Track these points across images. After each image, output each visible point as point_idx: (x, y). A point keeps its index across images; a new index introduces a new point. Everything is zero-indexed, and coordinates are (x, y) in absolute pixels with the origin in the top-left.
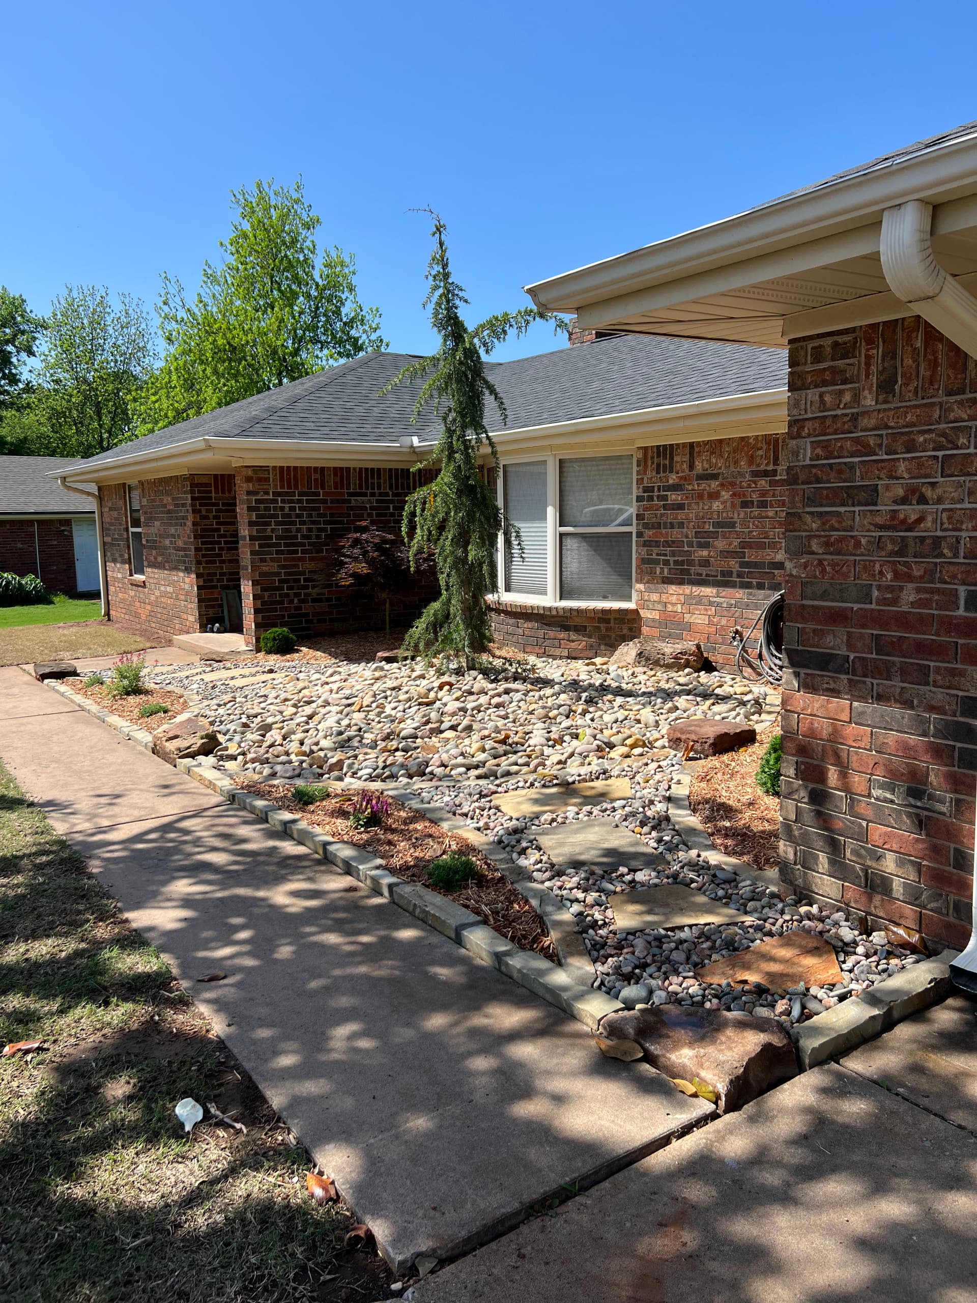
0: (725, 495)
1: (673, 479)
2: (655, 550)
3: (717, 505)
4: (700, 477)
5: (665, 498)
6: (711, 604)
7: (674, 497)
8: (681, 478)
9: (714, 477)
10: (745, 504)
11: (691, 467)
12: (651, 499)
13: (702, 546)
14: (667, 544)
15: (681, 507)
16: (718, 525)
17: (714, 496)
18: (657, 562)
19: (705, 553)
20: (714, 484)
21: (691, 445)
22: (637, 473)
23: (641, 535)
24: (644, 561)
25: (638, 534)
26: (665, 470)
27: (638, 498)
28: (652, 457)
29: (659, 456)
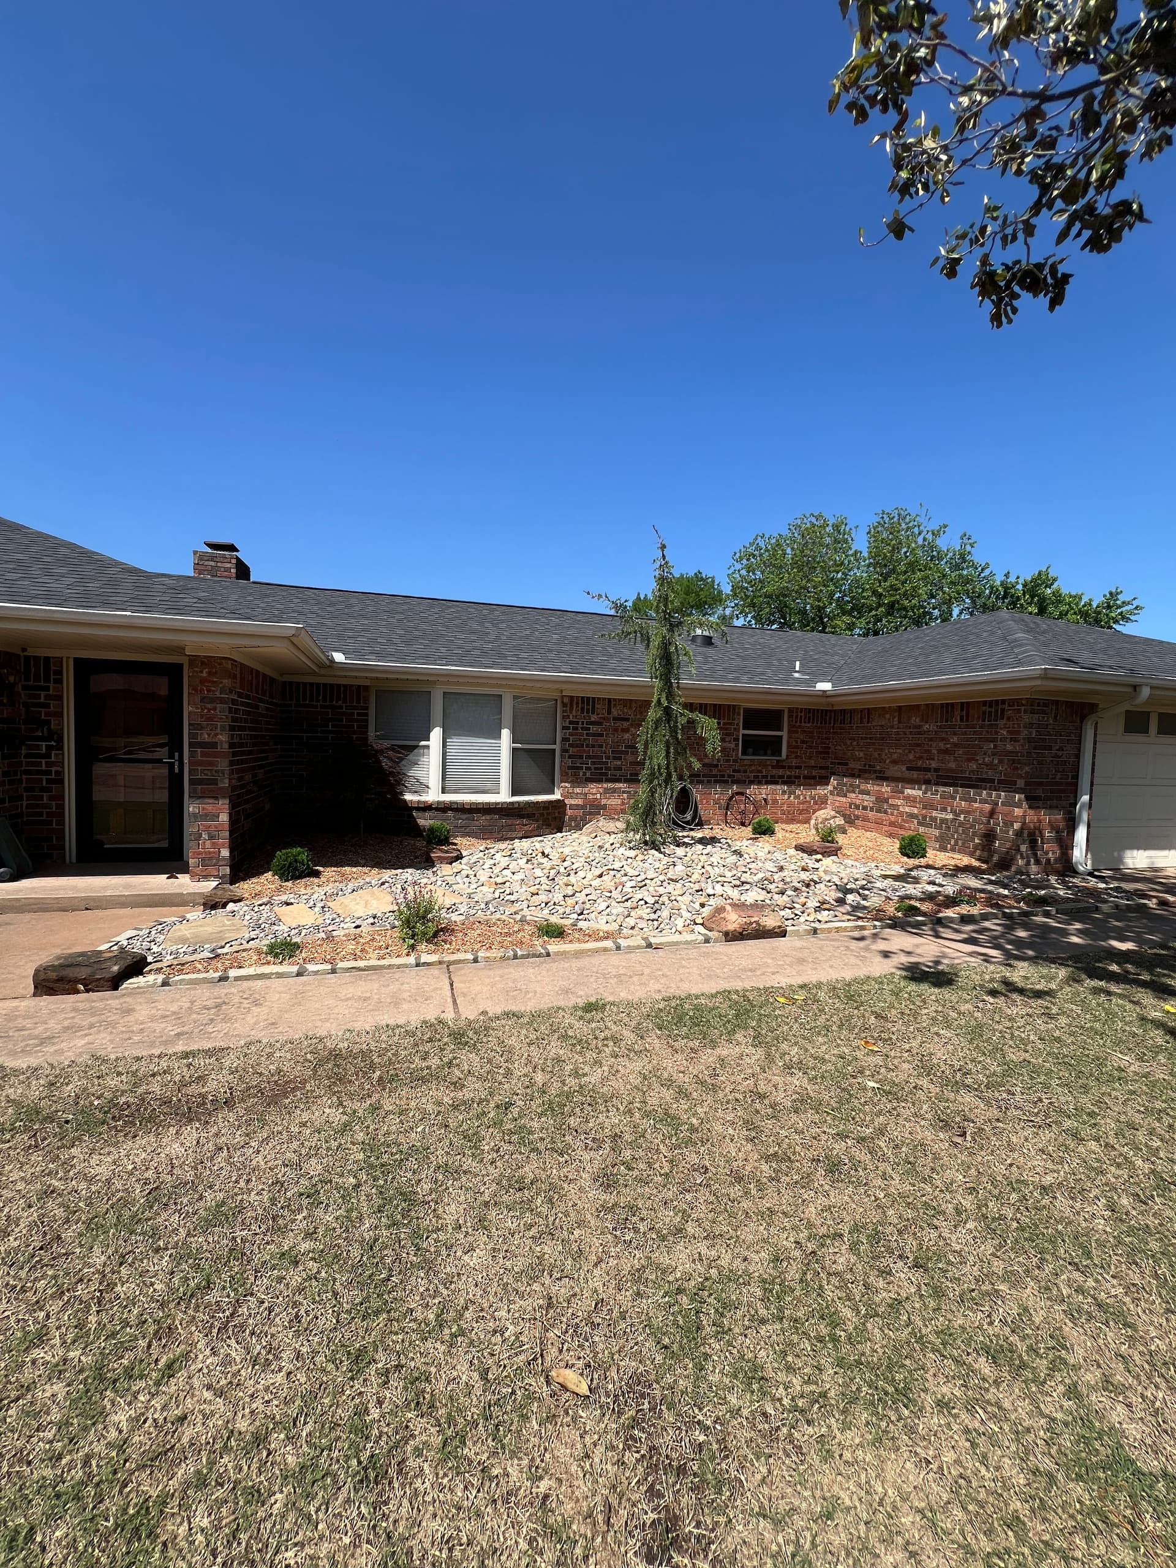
0: (633, 730)
1: (594, 718)
2: (579, 761)
3: (627, 736)
4: (614, 719)
5: (588, 729)
6: (624, 792)
7: (594, 729)
8: (601, 718)
9: (627, 720)
11: (609, 713)
12: (576, 729)
13: (615, 758)
14: (588, 757)
15: (600, 735)
16: (627, 747)
17: (626, 731)
18: (581, 769)
19: (619, 763)
20: (626, 724)
21: (609, 700)
22: (564, 712)
23: (567, 751)
24: (569, 768)
25: (564, 750)
26: (588, 712)
27: (564, 728)
28: (578, 703)
29: (583, 703)
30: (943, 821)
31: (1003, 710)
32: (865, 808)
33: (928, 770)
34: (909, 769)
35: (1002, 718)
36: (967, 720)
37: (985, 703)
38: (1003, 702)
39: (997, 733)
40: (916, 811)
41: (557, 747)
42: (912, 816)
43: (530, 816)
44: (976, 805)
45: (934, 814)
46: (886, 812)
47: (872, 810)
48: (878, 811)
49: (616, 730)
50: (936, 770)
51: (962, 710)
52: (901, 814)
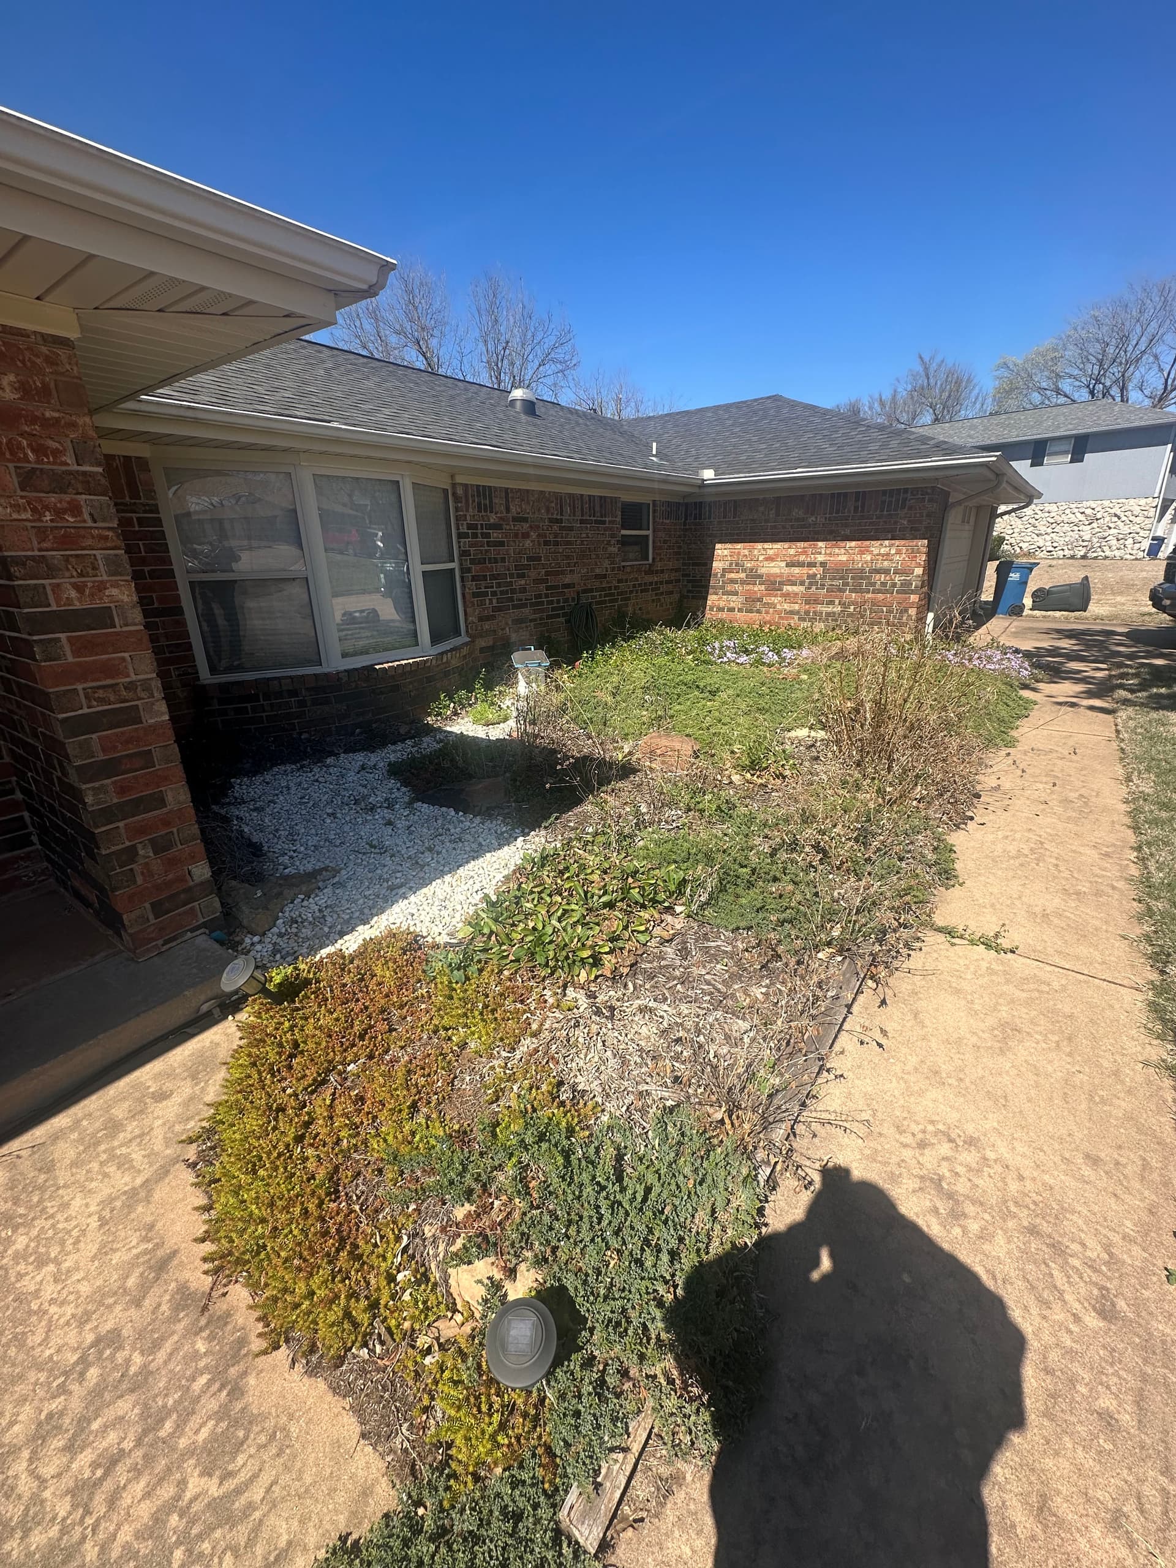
0: (533, 535)
1: (493, 519)
2: (483, 584)
3: (528, 543)
4: (515, 519)
5: (488, 536)
6: (531, 621)
7: (495, 535)
8: (501, 518)
9: (525, 520)
10: (546, 543)
11: (508, 510)
12: (474, 536)
14: (493, 577)
15: (502, 544)
16: (530, 559)
17: (526, 536)
18: (486, 594)
19: (523, 582)
20: (526, 526)
21: (506, 490)
22: (457, 509)
23: (469, 570)
24: (475, 595)
25: (464, 570)
26: (486, 511)
27: (460, 536)
28: (473, 496)
29: (479, 496)
30: (828, 614)
31: (905, 500)
32: (731, 610)
33: (811, 565)
34: (787, 565)
35: (903, 507)
36: (862, 511)
37: (884, 492)
38: (906, 491)
39: (896, 523)
40: (797, 607)
41: (454, 565)
42: (792, 612)
43: (454, 672)
44: (870, 595)
45: (819, 608)
46: (758, 611)
47: (740, 610)
48: (751, 611)
49: (516, 535)
50: (823, 564)
51: (857, 500)
52: (779, 612)
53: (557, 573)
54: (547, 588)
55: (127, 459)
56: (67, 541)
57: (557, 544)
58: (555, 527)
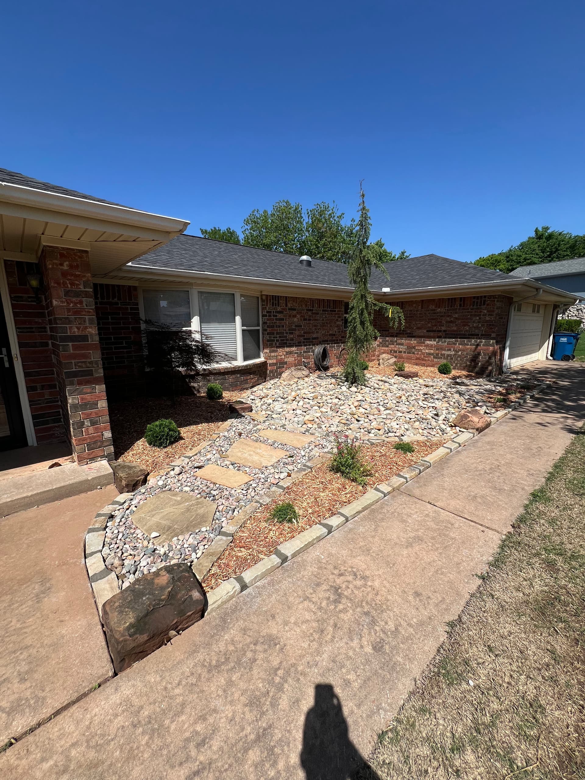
0: (298, 316)
1: (279, 309)
2: (272, 336)
3: (295, 319)
4: (289, 309)
5: (276, 316)
6: (295, 353)
7: (279, 316)
8: (282, 309)
9: (295, 310)
10: (305, 320)
11: (286, 305)
12: (270, 316)
13: (290, 333)
14: (277, 333)
15: (283, 319)
16: (296, 326)
17: (295, 316)
18: (274, 341)
19: (292, 336)
20: (295, 312)
21: (286, 297)
22: (262, 305)
23: (266, 330)
24: (268, 341)
25: (264, 330)
26: (276, 305)
27: (263, 316)
28: (270, 300)
29: (273, 299)
30: (448, 355)
31: (485, 301)
32: (400, 352)
33: (440, 331)
34: (427, 331)
35: (484, 304)
36: (464, 306)
37: (474, 297)
38: (485, 297)
39: (481, 312)
40: (432, 351)
41: (260, 328)
42: (430, 354)
43: (254, 373)
44: (469, 347)
45: (443, 352)
46: (414, 353)
47: (405, 352)
48: (409, 353)
49: (290, 316)
50: (445, 331)
51: (461, 301)
52: (423, 354)
53: (310, 333)
54: (304, 339)
55: (130, 287)
56: (77, 313)
57: (310, 320)
58: (310, 313)
